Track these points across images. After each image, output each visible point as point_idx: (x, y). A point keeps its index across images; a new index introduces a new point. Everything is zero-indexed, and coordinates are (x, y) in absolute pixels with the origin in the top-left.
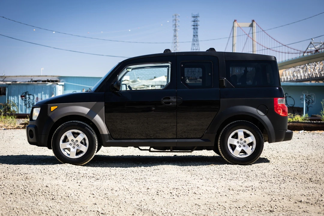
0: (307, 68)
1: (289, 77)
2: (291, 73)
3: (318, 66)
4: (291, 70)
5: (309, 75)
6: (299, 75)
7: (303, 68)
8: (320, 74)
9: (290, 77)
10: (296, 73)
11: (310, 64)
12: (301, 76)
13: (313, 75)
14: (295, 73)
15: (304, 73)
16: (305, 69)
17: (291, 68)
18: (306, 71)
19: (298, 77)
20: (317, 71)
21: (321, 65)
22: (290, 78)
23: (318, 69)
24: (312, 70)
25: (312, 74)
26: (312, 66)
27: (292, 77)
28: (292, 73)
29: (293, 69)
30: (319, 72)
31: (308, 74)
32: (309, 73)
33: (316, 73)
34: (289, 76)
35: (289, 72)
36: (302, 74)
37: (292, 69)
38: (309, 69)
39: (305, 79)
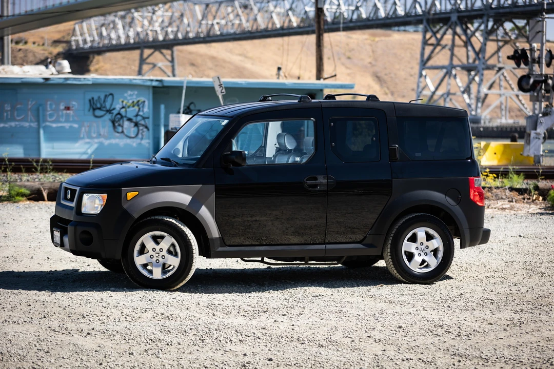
0: (133, 19)
1: (89, 39)
2: (94, 27)
3: (159, 13)
4: (94, 21)
5: (138, 34)
6: (113, 35)
7: (123, 17)
8: (164, 33)
9: (92, 39)
10: (106, 29)
11: (140, 9)
12: (119, 37)
13: (147, 34)
14: (104, 29)
15: (127, 28)
16: (128, 20)
17: (96, 16)
18: (133, 25)
19: (110, 39)
20: (157, 24)
21: (167, 11)
22: (93, 41)
23: (160, 20)
24: (146, 23)
25: (145, 33)
26: (146, 14)
27: (97, 38)
28: (97, 29)
29: (100, 20)
30: (162, 29)
31: (136, 33)
32: (139, 29)
33: (156, 31)
34: (90, 36)
35: (90, 25)
36: (121, 31)
37: (96, 19)
38: (138, 20)
39: (129, 43)
